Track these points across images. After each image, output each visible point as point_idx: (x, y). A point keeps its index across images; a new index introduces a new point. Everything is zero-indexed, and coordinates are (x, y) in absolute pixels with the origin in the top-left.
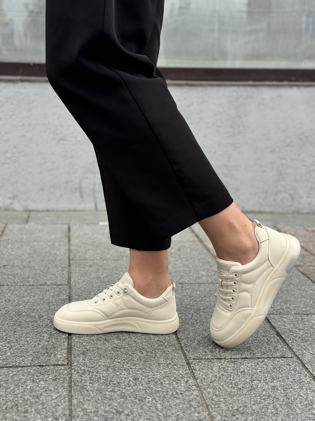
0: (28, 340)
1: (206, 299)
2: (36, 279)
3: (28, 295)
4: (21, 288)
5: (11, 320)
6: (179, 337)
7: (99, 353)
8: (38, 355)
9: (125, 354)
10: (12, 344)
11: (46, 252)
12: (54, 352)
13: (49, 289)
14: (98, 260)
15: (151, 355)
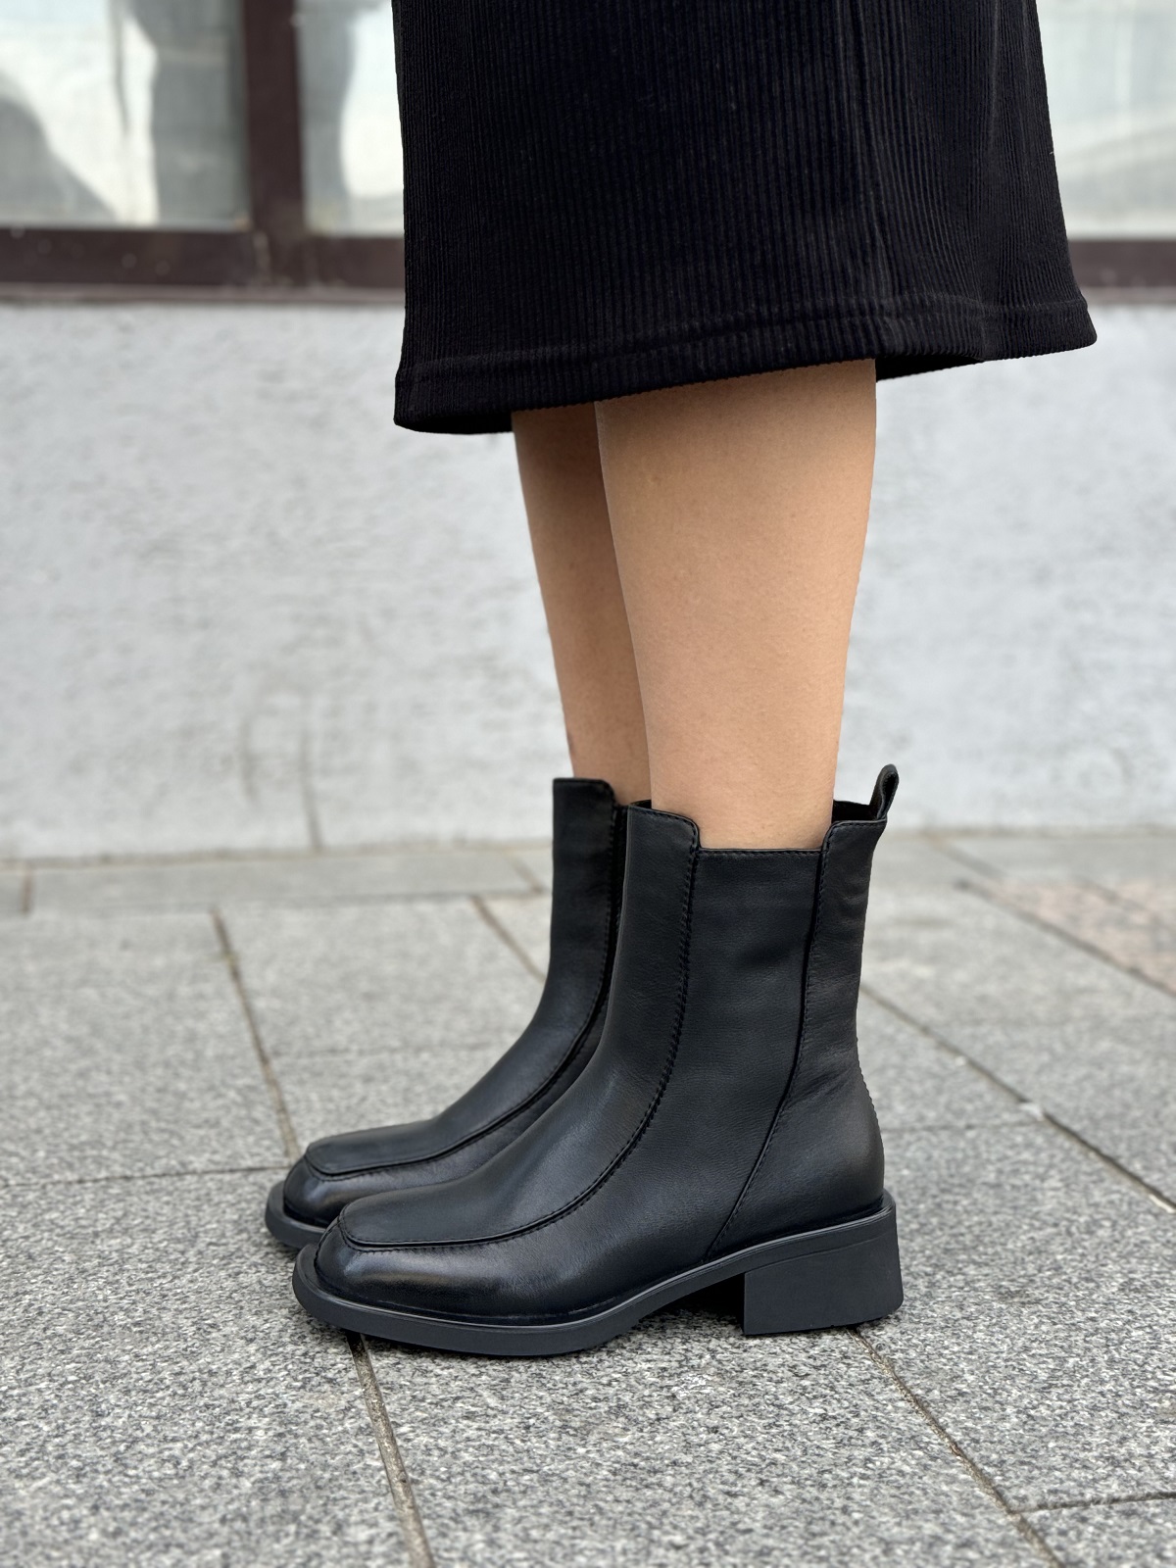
0: (177, 1453)
1: (956, 1203)
2: (136, 1150)
3: (116, 1227)
4: (74, 1196)
5: (62, 1352)
6: (920, 1392)
7: (560, 1502)
8: (249, 1533)
9: (691, 1497)
10: (97, 1482)
11: (146, 1029)
12: (326, 1513)
13: (208, 1194)
14: (393, 1051)
15: (823, 1496)
